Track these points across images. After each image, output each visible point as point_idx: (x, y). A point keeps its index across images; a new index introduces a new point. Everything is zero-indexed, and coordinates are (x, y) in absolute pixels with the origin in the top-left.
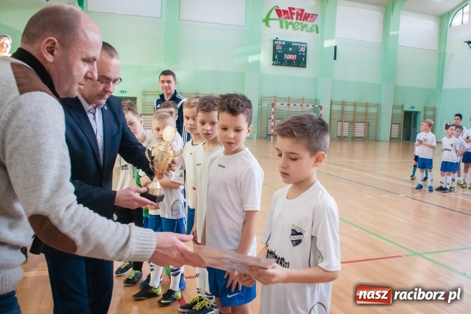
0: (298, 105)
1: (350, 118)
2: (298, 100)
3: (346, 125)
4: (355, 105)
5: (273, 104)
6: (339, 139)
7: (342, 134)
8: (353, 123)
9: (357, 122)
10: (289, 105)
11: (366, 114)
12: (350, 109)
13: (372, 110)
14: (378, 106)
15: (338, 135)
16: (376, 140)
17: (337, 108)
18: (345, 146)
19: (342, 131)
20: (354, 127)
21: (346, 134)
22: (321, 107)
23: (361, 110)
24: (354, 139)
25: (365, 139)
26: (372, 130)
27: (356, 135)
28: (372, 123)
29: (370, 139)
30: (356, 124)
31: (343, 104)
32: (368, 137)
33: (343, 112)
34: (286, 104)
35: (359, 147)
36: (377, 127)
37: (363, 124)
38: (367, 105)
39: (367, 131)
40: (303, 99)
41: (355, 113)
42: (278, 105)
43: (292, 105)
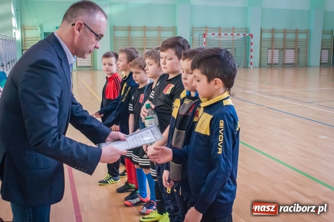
0: (229, 34)
1: (280, 45)
2: (228, 30)
3: (276, 52)
4: (285, 32)
5: (205, 34)
6: (270, 66)
7: (272, 61)
8: (283, 50)
9: (287, 49)
10: (220, 34)
11: (296, 41)
12: (280, 36)
13: (302, 37)
14: (307, 32)
15: (269, 62)
16: (307, 66)
17: (267, 36)
18: (276, 73)
19: (272, 59)
20: (284, 54)
21: (276, 61)
22: (252, 35)
23: (291, 36)
24: (285, 65)
25: (295, 66)
26: (302, 56)
27: (286, 62)
28: (302, 49)
29: (300, 65)
30: (287, 51)
31: (273, 31)
32: (298, 64)
33: (273, 40)
34: (217, 34)
35: (289, 73)
36: (307, 52)
37: (293, 51)
38: (297, 32)
39: (297, 57)
40: (234, 28)
41: (284, 40)
42: (209, 35)
43: (223, 34)
